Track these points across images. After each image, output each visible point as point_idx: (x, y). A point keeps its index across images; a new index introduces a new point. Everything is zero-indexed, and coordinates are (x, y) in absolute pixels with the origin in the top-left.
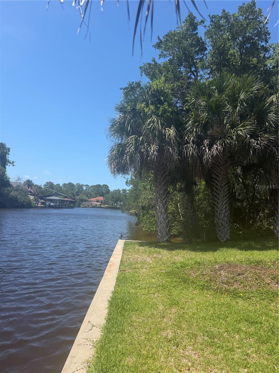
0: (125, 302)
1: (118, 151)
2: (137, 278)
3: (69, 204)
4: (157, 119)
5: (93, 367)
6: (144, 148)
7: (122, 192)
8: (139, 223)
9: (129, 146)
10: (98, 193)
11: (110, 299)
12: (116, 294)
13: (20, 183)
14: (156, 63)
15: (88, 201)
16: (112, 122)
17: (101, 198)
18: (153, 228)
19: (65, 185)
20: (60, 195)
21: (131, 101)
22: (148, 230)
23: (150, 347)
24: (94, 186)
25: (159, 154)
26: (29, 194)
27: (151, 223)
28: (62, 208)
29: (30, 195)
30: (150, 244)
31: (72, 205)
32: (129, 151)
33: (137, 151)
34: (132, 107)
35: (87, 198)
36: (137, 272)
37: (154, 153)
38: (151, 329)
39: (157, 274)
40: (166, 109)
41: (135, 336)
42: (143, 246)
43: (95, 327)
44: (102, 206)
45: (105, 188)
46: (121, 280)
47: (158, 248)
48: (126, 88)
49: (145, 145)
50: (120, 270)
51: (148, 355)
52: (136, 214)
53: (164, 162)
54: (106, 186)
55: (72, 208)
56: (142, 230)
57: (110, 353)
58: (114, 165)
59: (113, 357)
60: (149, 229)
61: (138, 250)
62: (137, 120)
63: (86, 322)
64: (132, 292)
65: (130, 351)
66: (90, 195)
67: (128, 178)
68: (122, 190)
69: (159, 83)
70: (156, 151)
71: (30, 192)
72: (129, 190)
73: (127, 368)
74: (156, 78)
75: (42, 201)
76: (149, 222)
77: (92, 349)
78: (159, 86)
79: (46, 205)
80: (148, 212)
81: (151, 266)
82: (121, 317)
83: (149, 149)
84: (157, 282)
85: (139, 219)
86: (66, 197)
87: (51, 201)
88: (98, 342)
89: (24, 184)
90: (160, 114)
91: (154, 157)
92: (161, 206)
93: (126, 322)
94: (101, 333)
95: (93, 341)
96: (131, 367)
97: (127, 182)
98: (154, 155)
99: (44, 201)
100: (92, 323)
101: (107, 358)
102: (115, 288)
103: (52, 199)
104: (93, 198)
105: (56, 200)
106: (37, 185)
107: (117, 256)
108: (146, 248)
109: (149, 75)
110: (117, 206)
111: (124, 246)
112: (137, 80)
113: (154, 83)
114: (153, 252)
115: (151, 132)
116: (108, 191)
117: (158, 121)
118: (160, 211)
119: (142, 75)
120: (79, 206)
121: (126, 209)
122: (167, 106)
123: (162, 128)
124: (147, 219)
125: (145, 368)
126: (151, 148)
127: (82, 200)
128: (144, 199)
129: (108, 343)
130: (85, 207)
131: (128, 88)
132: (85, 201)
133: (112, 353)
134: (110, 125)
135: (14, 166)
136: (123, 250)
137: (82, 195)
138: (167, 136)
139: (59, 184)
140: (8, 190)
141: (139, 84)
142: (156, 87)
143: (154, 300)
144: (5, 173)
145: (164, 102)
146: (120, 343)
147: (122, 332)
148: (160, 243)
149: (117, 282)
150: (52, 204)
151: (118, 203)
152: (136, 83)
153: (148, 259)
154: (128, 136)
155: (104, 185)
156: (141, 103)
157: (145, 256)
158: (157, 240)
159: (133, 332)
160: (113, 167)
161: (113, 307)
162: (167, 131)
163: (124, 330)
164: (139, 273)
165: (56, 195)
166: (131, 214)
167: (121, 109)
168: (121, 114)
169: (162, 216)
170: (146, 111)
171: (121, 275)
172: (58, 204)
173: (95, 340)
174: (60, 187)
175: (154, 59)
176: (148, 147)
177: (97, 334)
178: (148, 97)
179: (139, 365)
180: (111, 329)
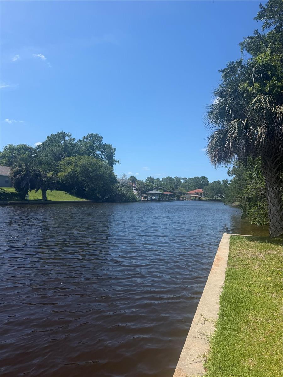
0: (239, 299)
1: (219, 138)
2: (249, 274)
3: (169, 197)
4: (264, 97)
5: (211, 363)
6: (249, 131)
7: (222, 183)
8: (246, 216)
9: (231, 132)
10: (196, 186)
11: (221, 294)
12: (227, 290)
13: (125, 179)
14: (259, 35)
15: (187, 194)
16: (211, 109)
17: (200, 191)
18: (263, 221)
19: (164, 179)
20: (160, 189)
21: (231, 82)
22: (256, 223)
23: (273, 352)
24: (192, 178)
25: (268, 136)
26: (133, 189)
27: (260, 216)
28: (162, 201)
29: (135, 190)
30: (261, 239)
31: (171, 198)
32: (232, 137)
33: (242, 136)
34: (233, 88)
35: (186, 191)
36: (248, 268)
37: (263, 136)
38: (272, 332)
39: (273, 272)
40: (275, 84)
41: (254, 337)
42: (253, 241)
43: (208, 322)
44: (201, 199)
45: (203, 180)
46: (231, 276)
47: (272, 243)
48: (225, 70)
49: (251, 128)
50: (229, 265)
51: (271, 361)
52: (241, 207)
53: (274, 145)
54: (204, 178)
55: (172, 201)
56: (250, 223)
57: (227, 351)
58: (214, 154)
59: (231, 356)
60: (259, 222)
61: (248, 245)
62: (239, 102)
63: (198, 315)
64: (245, 289)
65: (249, 352)
66: (189, 188)
67: (230, 168)
68: (222, 181)
69: (265, 56)
70: (265, 133)
71: (134, 187)
72: (231, 181)
73: (248, 371)
74: (260, 52)
75: (145, 195)
76: (258, 215)
77: (207, 343)
78: (264, 60)
79: (148, 199)
80: (255, 204)
81: (264, 262)
82: (236, 314)
83: (255, 131)
84: (274, 281)
85: (245, 212)
86: (165, 191)
87: (153, 194)
88: (212, 338)
89: (129, 181)
90: (267, 91)
91: (263, 141)
92: (273, 197)
93: (242, 321)
94: (215, 329)
95: (207, 335)
96: (253, 370)
97: (229, 172)
98: (262, 139)
99: (147, 195)
100: (205, 317)
101: (224, 355)
102: (225, 283)
103: (153, 193)
104: (192, 190)
105: (156, 193)
106: (140, 181)
107: (224, 251)
108: (257, 243)
109: (251, 50)
110: (218, 198)
111: (231, 241)
112: (238, 59)
113: (258, 57)
114: (265, 248)
115: (256, 113)
116: (207, 183)
117: (265, 100)
118: (272, 202)
119: (242, 52)
120: (178, 199)
121: (229, 201)
122: (276, 81)
123: (271, 106)
124: (255, 212)
125: (270, 374)
126: (257, 132)
127: (181, 193)
128: (251, 189)
129: (224, 340)
130: (185, 200)
131: (227, 69)
132: (184, 194)
133: (229, 351)
134: (209, 112)
135: (119, 164)
136: (230, 245)
137: (180, 188)
138: (277, 115)
139: (159, 179)
140: (116, 186)
141: (239, 63)
142: (261, 62)
143: (273, 300)
144: (113, 171)
145: (272, 77)
146: (237, 342)
147: (238, 330)
148: (274, 238)
149: (226, 277)
150: (153, 198)
151: (219, 195)
152: (237, 62)
153: (261, 256)
154: (230, 120)
155: (203, 177)
156: (243, 83)
157: (256, 252)
158: (269, 235)
159: (251, 332)
160: (213, 156)
161: (226, 303)
162: (277, 109)
163: (241, 329)
164: (251, 270)
165: (157, 189)
166: (235, 207)
167: (221, 93)
168: (220, 99)
169: (275, 208)
170: (249, 90)
171: (231, 270)
172: (159, 198)
173: (209, 335)
174: (160, 182)
175: (257, 31)
176: (255, 130)
177: (211, 329)
178: (252, 75)
179: (261, 370)
180: (226, 326)
